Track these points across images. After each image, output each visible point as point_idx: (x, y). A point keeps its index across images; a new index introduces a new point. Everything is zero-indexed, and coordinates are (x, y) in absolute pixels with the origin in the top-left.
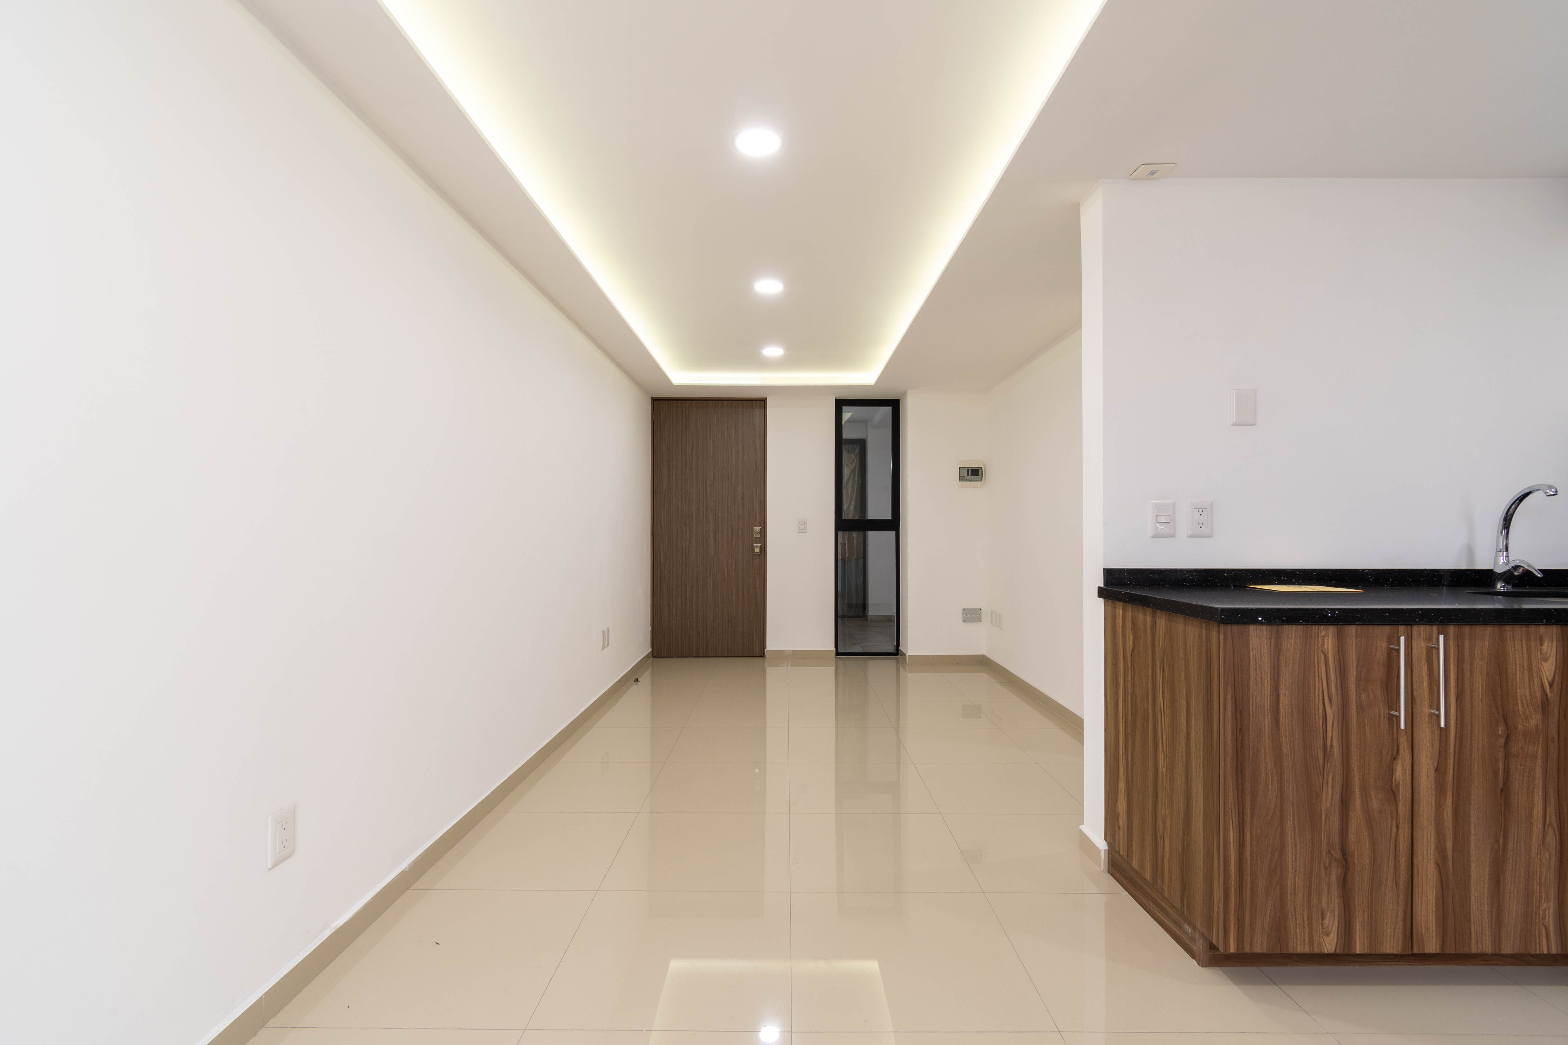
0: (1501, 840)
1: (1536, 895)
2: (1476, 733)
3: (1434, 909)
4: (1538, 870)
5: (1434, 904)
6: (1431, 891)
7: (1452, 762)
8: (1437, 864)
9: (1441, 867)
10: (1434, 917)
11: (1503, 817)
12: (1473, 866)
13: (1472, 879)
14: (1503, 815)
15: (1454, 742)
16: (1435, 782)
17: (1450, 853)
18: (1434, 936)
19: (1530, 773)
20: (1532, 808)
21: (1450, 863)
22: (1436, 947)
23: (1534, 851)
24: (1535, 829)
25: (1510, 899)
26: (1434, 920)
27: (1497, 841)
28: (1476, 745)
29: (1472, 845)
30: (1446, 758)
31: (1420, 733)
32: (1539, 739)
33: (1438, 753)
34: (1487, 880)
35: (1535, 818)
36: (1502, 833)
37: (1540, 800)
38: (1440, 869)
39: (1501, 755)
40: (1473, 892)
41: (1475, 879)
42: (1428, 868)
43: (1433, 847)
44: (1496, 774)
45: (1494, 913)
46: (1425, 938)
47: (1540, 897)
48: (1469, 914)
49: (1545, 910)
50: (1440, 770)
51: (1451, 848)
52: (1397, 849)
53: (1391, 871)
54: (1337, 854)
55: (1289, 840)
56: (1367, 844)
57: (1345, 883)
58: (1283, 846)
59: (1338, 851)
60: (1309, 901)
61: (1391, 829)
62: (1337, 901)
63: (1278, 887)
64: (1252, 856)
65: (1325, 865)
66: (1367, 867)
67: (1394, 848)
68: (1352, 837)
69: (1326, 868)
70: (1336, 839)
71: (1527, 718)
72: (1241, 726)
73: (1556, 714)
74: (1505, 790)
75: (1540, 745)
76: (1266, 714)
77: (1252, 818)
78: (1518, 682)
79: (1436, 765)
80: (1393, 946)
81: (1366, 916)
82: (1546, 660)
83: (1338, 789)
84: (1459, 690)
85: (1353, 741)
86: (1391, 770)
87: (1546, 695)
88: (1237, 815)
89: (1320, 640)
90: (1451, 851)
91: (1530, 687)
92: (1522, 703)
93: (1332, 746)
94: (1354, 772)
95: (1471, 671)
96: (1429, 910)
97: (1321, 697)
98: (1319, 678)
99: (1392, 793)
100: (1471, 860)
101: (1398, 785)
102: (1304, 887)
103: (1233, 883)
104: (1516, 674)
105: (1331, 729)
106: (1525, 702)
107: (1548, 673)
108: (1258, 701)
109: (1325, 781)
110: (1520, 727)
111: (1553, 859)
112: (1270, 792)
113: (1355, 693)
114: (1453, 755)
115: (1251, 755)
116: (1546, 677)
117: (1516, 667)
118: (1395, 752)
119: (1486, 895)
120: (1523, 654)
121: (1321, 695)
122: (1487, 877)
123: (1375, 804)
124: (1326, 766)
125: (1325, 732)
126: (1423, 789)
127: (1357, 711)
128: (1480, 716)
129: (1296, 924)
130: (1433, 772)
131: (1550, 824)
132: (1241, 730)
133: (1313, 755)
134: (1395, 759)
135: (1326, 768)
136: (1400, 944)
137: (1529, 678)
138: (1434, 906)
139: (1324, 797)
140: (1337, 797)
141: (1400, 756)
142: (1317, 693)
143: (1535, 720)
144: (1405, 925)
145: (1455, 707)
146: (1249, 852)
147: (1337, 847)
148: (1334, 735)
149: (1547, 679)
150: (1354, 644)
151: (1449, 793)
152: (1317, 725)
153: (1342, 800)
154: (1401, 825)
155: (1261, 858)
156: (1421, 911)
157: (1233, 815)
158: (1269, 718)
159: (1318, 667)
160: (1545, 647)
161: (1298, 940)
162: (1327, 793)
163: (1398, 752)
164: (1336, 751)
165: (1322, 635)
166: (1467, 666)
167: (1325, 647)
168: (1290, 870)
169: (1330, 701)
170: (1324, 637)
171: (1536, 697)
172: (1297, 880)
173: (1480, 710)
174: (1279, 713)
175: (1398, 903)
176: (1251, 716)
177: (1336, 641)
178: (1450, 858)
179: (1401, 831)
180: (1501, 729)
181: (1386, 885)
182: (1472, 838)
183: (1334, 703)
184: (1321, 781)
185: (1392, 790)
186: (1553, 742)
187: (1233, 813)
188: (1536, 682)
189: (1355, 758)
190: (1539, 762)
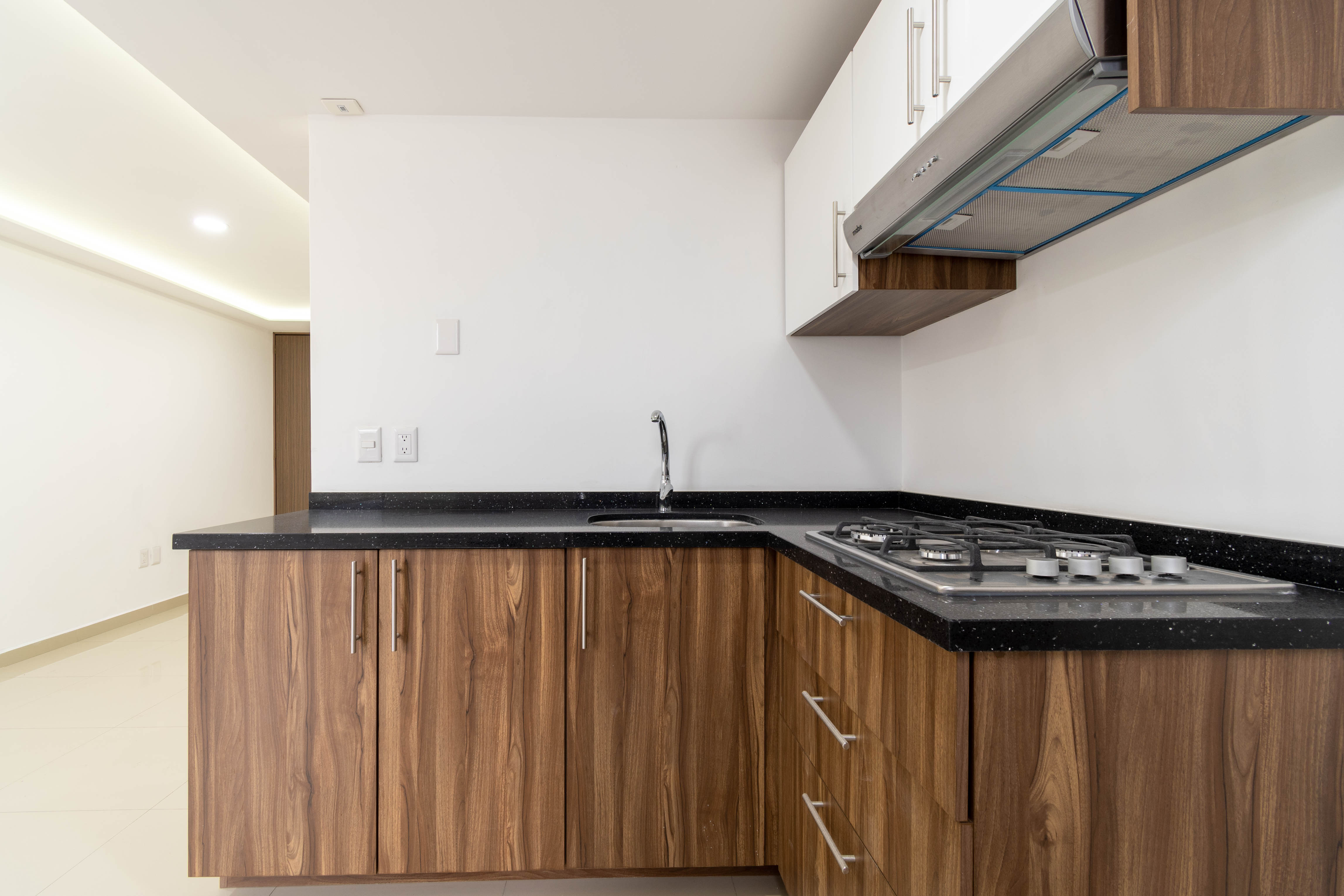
0: (466, 760)
1: (501, 814)
2: (442, 655)
3: (400, 830)
4: (503, 790)
5: (399, 825)
6: (397, 812)
7: (417, 685)
8: (403, 786)
9: (406, 789)
10: (399, 838)
11: (468, 739)
12: (438, 787)
13: (437, 800)
14: (468, 736)
15: (420, 664)
16: (401, 705)
17: (415, 775)
18: (399, 856)
19: (495, 695)
20: (498, 729)
21: (416, 785)
22: (401, 868)
23: (499, 771)
24: (500, 749)
25: (475, 818)
26: (399, 841)
27: (462, 762)
28: (442, 668)
29: (437, 766)
30: (412, 681)
31: (385, 657)
32: (504, 661)
33: (403, 676)
34: (452, 801)
35: (500, 738)
36: (467, 754)
37: (505, 721)
38: (405, 791)
39: (466, 677)
40: (438, 812)
41: (440, 800)
42: (394, 790)
43: (398, 769)
44: (461, 697)
45: (459, 833)
46: (390, 859)
47: (505, 816)
48: (434, 835)
49: (509, 828)
50: (405, 693)
51: (416, 770)
52: (362, 771)
53: (356, 793)
54: (302, 777)
55: (254, 764)
56: (332, 767)
57: (309, 805)
58: (247, 770)
59: (303, 774)
60: (274, 825)
61: (356, 751)
62: (302, 824)
63: (243, 812)
64: (216, 781)
65: (290, 788)
66: (332, 790)
67: (359, 771)
68: (316, 760)
69: (290, 792)
70: (301, 763)
71: (493, 641)
72: (206, 651)
73: (522, 637)
74: (471, 712)
75: (506, 667)
76: (231, 639)
77: (216, 743)
78: (484, 605)
79: (401, 688)
80: (359, 868)
81: (331, 838)
82: (513, 584)
83: (302, 713)
84: (425, 614)
85: (317, 665)
86: (356, 694)
87: (513, 618)
88: (202, 741)
89: (286, 565)
90: (416, 773)
91: (496, 610)
92: (488, 626)
93: (296, 670)
94: (319, 696)
95: (438, 595)
96: (394, 831)
97: (286, 622)
98: (284, 603)
99: (358, 718)
100: (437, 781)
101: (363, 708)
102: (269, 811)
103: (198, 808)
104: (483, 597)
105: (296, 653)
106: (491, 624)
107: (514, 597)
108: (223, 627)
109: (290, 706)
110: (486, 649)
111: (518, 779)
112: (235, 717)
113: (320, 618)
114: (418, 678)
115: (215, 681)
116: (513, 600)
117: (482, 590)
118: (360, 676)
119: (451, 815)
120: (490, 577)
121: (286, 620)
122: (452, 797)
123: (340, 727)
124: (290, 690)
125: (290, 656)
126: (388, 712)
127: (322, 636)
128: (447, 639)
129: (261, 848)
130: (398, 695)
131: (515, 744)
132: (205, 655)
133: (278, 679)
134: (359, 682)
135: (290, 693)
136: (365, 865)
137: (496, 601)
138: (399, 827)
139: (288, 721)
140: (302, 721)
141: (365, 680)
142: (282, 618)
143: (501, 642)
144: (370, 847)
145: (422, 631)
146: (214, 777)
147: (302, 771)
148: (298, 659)
149: (513, 602)
150: (320, 569)
151: (415, 716)
152: (282, 650)
153: (307, 724)
154: (365, 748)
155: (225, 783)
156: (387, 833)
157: (198, 741)
158: (234, 643)
159: (284, 592)
160: (512, 570)
161: (264, 864)
162: (292, 717)
163: (363, 676)
164: (301, 676)
165: (288, 560)
166: (433, 590)
167: (291, 572)
168: (255, 794)
169: (295, 626)
170: (290, 562)
171: (502, 620)
172: (262, 804)
173: (446, 633)
174: (243, 639)
175: (363, 825)
176: (216, 642)
177: (302, 566)
178: (415, 779)
179: (366, 754)
180: (467, 652)
181: (351, 808)
182: (438, 759)
183: (299, 627)
184: (286, 705)
185: (357, 713)
186: (518, 664)
187: (198, 738)
188: (502, 605)
189: (320, 682)
190: (505, 683)
